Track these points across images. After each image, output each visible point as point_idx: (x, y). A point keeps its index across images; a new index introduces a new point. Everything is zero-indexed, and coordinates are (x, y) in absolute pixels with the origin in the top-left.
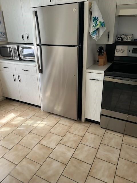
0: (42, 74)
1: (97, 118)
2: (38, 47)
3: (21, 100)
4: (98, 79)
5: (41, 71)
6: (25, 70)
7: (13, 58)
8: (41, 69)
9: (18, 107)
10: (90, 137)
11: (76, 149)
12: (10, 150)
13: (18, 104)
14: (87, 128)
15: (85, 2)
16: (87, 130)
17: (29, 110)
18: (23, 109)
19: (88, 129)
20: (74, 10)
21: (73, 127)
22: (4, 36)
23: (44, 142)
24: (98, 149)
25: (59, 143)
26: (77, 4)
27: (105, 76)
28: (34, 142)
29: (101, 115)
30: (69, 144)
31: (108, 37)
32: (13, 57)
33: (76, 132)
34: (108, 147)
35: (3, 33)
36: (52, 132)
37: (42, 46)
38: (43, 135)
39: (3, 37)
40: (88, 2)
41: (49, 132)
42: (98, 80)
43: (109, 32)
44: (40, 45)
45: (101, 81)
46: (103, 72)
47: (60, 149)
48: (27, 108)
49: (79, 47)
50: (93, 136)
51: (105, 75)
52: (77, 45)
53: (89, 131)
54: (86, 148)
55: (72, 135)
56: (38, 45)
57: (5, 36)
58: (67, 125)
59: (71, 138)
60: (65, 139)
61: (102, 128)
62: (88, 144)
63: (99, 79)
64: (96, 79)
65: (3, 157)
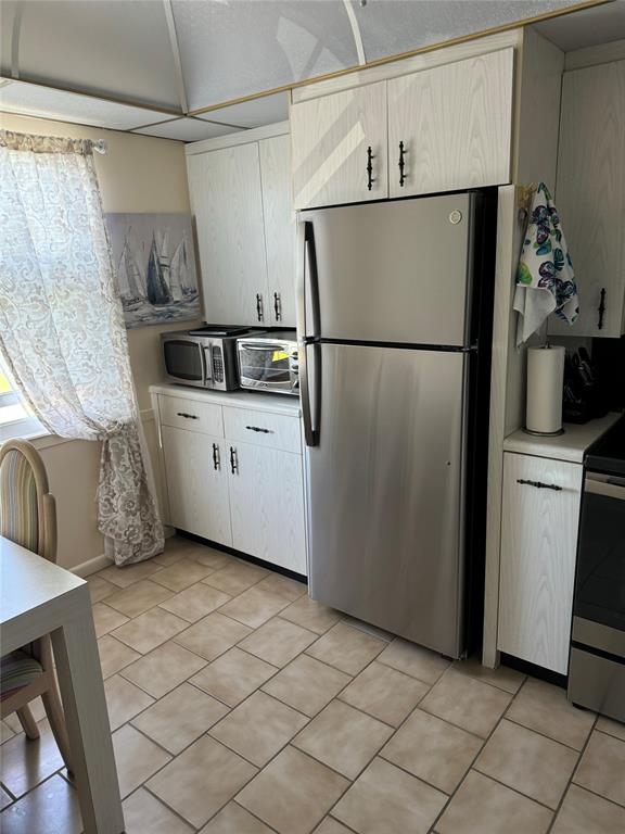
0: (316, 448)
1: (555, 658)
2: (311, 347)
3: (231, 546)
4: (556, 484)
5: (313, 438)
6: (257, 430)
7: (207, 382)
8: (313, 429)
9: (219, 574)
10: (517, 743)
11: (451, 797)
12: (174, 757)
13: (221, 559)
14: (506, 700)
15: (500, 188)
16: (508, 707)
17: (262, 589)
18: (236, 583)
19: (510, 704)
20: (454, 218)
21: (441, 687)
22: (191, 301)
23: (313, 743)
24: (556, 812)
25: (377, 755)
26: (466, 195)
27: (588, 473)
28: (272, 736)
29: (573, 644)
30: (421, 768)
31: (602, 309)
32: (206, 379)
33: (454, 714)
34: (603, 806)
35: (192, 292)
36: (349, 701)
37: (324, 346)
38: (310, 709)
39: (190, 304)
40: (512, 187)
41: (335, 697)
42: (558, 488)
43: (603, 292)
44: (317, 339)
45: (572, 491)
46: (578, 455)
47: (381, 784)
48: (255, 580)
49: (471, 353)
50: (534, 742)
51: (589, 467)
52: (462, 345)
53: (513, 714)
54: (501, 798)
55: (435, 728)
56: (309, 340)
57: (195, 302)
58: (417, 676)
59: (430, 741)
60: (405, 740)
61: (575, 705)
62: (507, 778)
63: (560, 486)
64: (546, 483)
65: (145, 788)
